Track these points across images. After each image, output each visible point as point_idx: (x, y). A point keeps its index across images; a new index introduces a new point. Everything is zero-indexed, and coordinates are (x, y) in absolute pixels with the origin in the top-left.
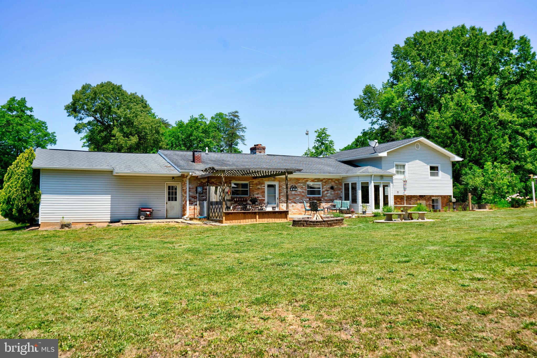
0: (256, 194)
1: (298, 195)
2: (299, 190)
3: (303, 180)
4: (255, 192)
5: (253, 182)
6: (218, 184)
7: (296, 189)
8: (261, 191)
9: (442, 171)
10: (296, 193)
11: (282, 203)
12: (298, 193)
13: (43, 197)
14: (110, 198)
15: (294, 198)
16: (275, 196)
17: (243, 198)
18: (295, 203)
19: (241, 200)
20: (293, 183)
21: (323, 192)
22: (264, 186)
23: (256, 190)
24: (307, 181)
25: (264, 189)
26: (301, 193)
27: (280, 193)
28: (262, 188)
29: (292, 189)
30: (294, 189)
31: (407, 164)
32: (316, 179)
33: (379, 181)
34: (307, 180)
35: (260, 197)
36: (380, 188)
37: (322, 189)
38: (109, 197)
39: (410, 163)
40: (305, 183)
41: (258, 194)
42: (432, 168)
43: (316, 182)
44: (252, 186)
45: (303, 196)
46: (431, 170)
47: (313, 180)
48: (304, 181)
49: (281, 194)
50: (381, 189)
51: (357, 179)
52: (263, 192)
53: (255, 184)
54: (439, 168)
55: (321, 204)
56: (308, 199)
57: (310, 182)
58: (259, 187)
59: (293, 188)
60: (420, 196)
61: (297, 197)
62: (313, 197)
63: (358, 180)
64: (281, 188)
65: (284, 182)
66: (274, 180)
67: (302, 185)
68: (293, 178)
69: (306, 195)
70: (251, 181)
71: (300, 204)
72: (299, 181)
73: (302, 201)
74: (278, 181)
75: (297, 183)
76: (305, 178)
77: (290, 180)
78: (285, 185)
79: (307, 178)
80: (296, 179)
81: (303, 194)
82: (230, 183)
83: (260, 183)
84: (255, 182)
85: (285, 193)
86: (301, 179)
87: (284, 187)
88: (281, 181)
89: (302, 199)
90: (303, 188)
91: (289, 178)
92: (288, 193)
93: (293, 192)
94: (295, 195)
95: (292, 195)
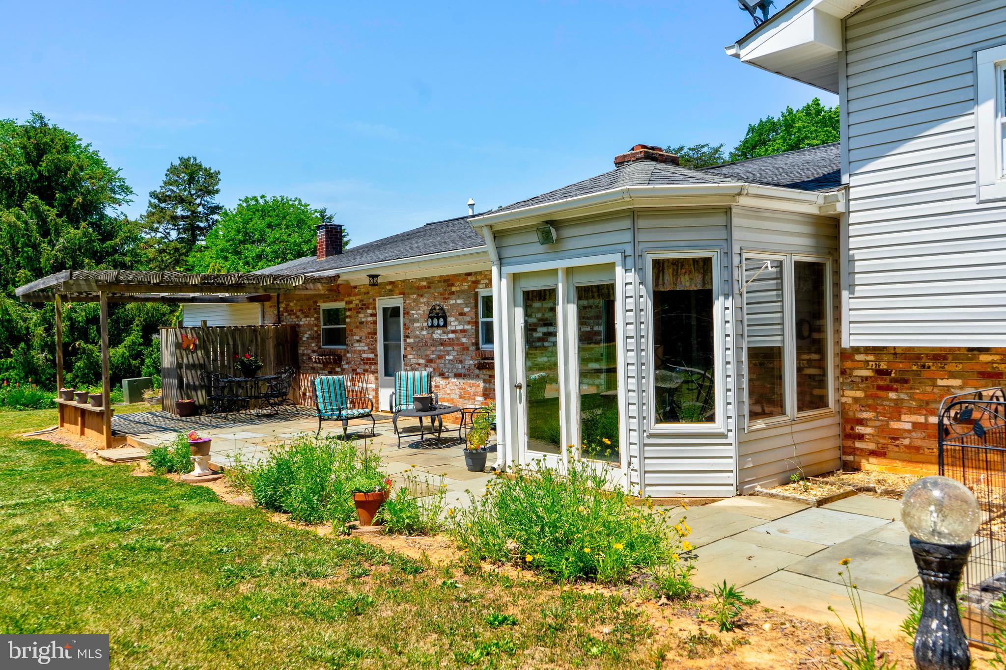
0: (358, 341)
1: (451, 343)
2: (454, 324)
3: (465, 280)
4: (355, 334)
5: (351, 302)
6: (298, 314)
7: (442, 322)
8: (367, 331)
10: (445, 337)
12: (451, 336)
15: (440, 357)
17: (334, 353)
18: (442, 375)
19: (334, 359)
20: (435, 299)
22: (374, 315)
23: (357, 327)
24: (477, 284)
25: (376, 323)
26: (459, 335)
27: (407, 337)
28: (367, 322)
29: (431, 322)
30: (436, 322)
33: (537, 267)
34: (476, 279)
36: (559, 311)
44: (350, 317)
45: (466, 348)
53: (355, 309)
57: (487, 286)
58: (363, 316)
59: (433, 319)
65: (415, 296)
66: (390, 293)
67: (459, 301)
68: (437, 279)
69: (477, 344)
70: (347, 299)
71: (456, 380)
72: (454, 289)
73: (460, 371)
74: (400, 294)
75: (447, 296)
76: (469, 274)
77: (429, 287)
78: (417, 308)
79: (476, 273)
80: (445, 281)
81: (464, 340)
82: (317, 310)
83: (364, 306)
84: (356, 301)
85: (416, 337)
86: (458, 280)
87: (413, 314)
88: (406, 292)
89: (461, 362)
90: (465, 315)
91: (426, 279)
92: (424, 336)
93: (438, 334)
94: (442, 344)
95: (434, 343)
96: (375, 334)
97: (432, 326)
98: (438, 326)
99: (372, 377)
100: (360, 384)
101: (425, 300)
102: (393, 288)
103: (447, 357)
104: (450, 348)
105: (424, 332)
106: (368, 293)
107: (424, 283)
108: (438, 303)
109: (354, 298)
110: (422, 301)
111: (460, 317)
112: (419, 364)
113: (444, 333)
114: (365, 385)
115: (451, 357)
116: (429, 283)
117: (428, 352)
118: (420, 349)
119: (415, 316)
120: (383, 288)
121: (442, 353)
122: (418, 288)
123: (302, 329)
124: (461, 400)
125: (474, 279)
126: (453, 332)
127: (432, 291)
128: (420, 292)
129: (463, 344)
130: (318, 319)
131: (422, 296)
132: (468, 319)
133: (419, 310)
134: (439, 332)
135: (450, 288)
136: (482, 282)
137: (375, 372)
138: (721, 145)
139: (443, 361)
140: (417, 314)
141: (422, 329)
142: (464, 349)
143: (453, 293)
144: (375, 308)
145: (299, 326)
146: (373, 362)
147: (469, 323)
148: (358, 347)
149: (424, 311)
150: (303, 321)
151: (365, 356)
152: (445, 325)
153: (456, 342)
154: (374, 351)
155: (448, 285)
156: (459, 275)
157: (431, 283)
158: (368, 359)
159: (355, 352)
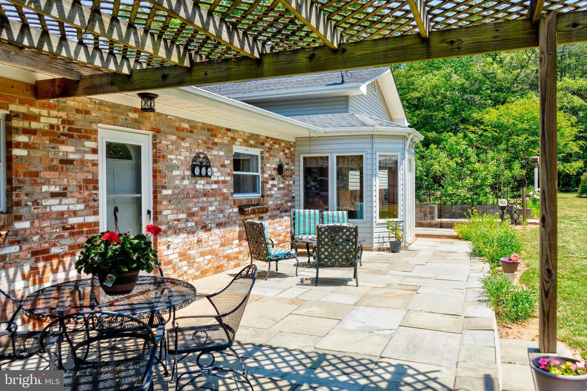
0: (54, 195)
1: (214, 193)
2: (217, 174)
3: (225, 134)
4: (48, 182)
5: (36, 118)
7: (209, 172)
8: (81, 176)
10: (208, 187)
11: (164, 233)
12: (214, 186)
15: (203, 209)
16: (140, 199)
18: (205, 228)
20: (199, 145)
21: (265, 182)
22: (94, 153)
23: (53, 168)
24: (234, 140)
25: (95, 164)
26: (221, 185)
28: (83, 162)
29: (194, 171)
30: (203, 171)
32: (251, 136)
34: (233, 137)
35: (75, 213)
37: (263, 172)
40: (228, 147)
41: (62, 195)
43: (251, 146)
45: (226, 198)
47: (247, 140)
48: (225, 140)
49: (165, 192)
51: (369, 146)
52: (87, 181)
53: (44, 133)
56: (236, 210)
57: (241, 144)
58: (69, 151)
59: (199, 167)
61: (211, 204)
62: (246, 203)
63: (372, 148)
64: (161, 166)
65: (174, 138)
67: (221, 153)
68: (200, 125)
69: (233, 194)
71: (218, 230)
72: (216, 140)
73: (221, 221)
74: (152, 129)
75: (210, 146)
76: (229, 130)
77: (192, 132)
78: (177, 153)
79: (234, 131)
80: (209, 130)
81: (225, 190)
83: (73, 133)
84: (49, 117)
85: (176, 187)
86: (220, 132)
87: (172, 160)
88: (162, 129)
89: (222, 211)
90: (226, 167)
91: (188, 121)
92: (186, 186)
93: (201, 184)
94: (205, 195)
95: (198, 194)
96: (94, 183)
97: (196, 175)
98: (202, 176)
101: (187, 145)
103: (210, 209)
104: (213, 199)
105: (186, 182)
106: (87, 112)
107: (186, 126)
108: (201, 151)
109: (44, 112)
110: (183, 144)
111: (222, 169)
112: (179, 220)
113: (208, 183)
115: (213, 208)
116: (191, 127)
117: (190, 205)
118: (179, 202)
119: (174, 162)
120: (123, 114)
121: (205, 205)
122: (178, 129)
124: (222, 248)
125: (232, 135)
126: (216, 182)
127: (194, 136)
129: (224, 194)
131: (183, 139)
132: (229, 171)
133: (180, 155)
134: (203, 182)
135: (213, 138)
136: (238, 140)
139: (206, 213)
140: (176, 159)
141: (183, 178)
142: (224, 199)
143: (216, 144)
144: (96, 140)
147: (229, 175)
149: (186, 157)
151: (73, 221)
153: (218, 192)
155: (212, 135)
156: (221, 128)
158: (81, 225)
159: (46, 216)
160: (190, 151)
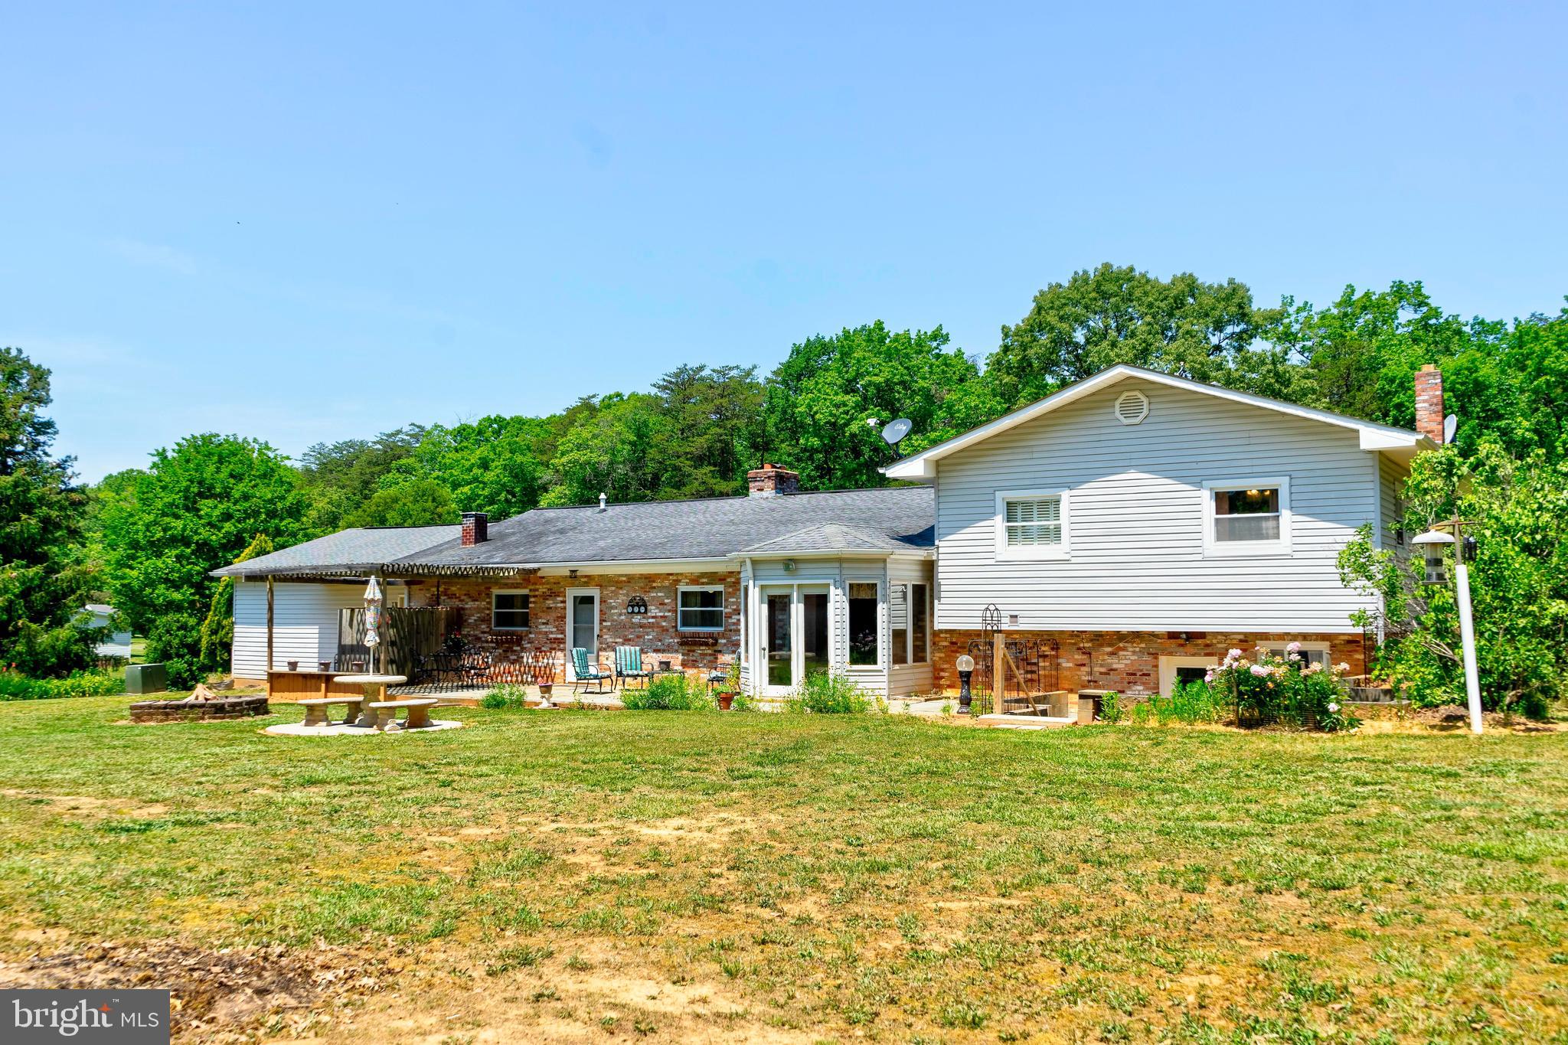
1: (651, 626)
2: (654, 610)
3: (666, 579)
5: (537, 590)
6: (463, 598)
7: (642, 610)
8: (554, 615)
9: (1304, 508)
10: (645, 621)
11: (605, 650)
12: (651, 620)
13: (237, 629)
14: (317, 631)
15: (638, 637)
16: (594, 628)
17: (512, 634)
19: (512, 639)
20: (635, 591)
21: (729, 617)
22: (564, 602)
24: (677, 582)
25: (565, 608)
27: (602, 621)
28: (556, 608)
29: (630, 610)
30: (636, 609)
31: (1065, 495)
32: (703, 575)
33: (779, 583)
34: (677, 578)
35: (552, 633)
36: (793, 607)
37: (726, 607)
38: (315, 630)
39: (1091, 490)
40: (671, 588)
42: (1233, 502)
43: (703, 584)
44: (534, 602)
45: (665, 630)
46: (1219, 510)
47: (695, 580)
48: (667, 583)
49: (604, 624)
50: (797, 613)
53: (541, 596)
54: (1283, 498)
55: (719, 656)
56: (679, 641)
57: (687, 584)
58: (550, 603)
59: (633, 606)
60: (1173, 636)
61: (648, 634)
62: (694, 635)
64: (603, 607)
65: (612, 588)
66: (586, 584)
67: (659, 594)
68: (637, 576)
69: (676, 627)
70: (532, 587)
71: (655, 654)
72: (654, 585)
73: (659, 648)
74: (596, 585)
75: (647, 590)
76: (671, 574)
77: (629, 582)
78: (614, 598)
79: (677, 574)
80: (646, 578)
81: (664, 624)
82: (489, 595)
83: (553, 594)
84: (542, 589)
85: (613, 621)
86: (659, 578)
87: (610, 603)
88: (603, 584)
89: (660, 641)
90: (666, 605)
91: (626, 575)
92: (622, 620)
93: (637, 619)
94: (641, 627)
95: (633, 626)
96: (564, 617)
97: (633, 612)
98: (639, 612)
99: (560, 654)
100: (546, 661)
101: (625, 591)
102: (589, 580)
103: (646, 637)
104: (650, 630)
105: (623, 617)
106: (561, 583)
107: (624, 579)
108: (638, 594)
109: (541, 587)
110: (621, 592)
111: (661, 607)
112: (616, 643)
113: (644, 618)
114: (551, 661)
115: (651, 637)
116: (629, 579)
117: (627, 633)
118: (616, 631)
119: (612, 604)
120: (581, 580)
121: (642, 634)
122: (617, 582)
123: (467, 612)
125: (675, 578)
126: (653, 617)
127: (632, 585)
128: (619, 585)
129: (663, 627)
130: (490, 603)
131: (621, 588)
132: (669, 608)
133: (618, 599)
134: (640, 617)
135: (651, 583)
136: (683, 581)
137: (562, 650)
138: (755, 367)
139: (642, 640)
140: (614, 602)
141: (621, 615)
142: (663, 631)
143: (654, 588)
144: (564, 596)
145: (463, 609)
146: (562, 641)
147: (669, 611)
148: (544, 628)
149: (623, 600)
150: (470, 605)
151: (551, 636)
152: (646, 612)
153: (656, 625)
154: (563, 632)
155: (649, 582)
156: (661, 574)
157: (631, 579)
158: (555, 639)
159: (540, 633)
160: (628, 595)
